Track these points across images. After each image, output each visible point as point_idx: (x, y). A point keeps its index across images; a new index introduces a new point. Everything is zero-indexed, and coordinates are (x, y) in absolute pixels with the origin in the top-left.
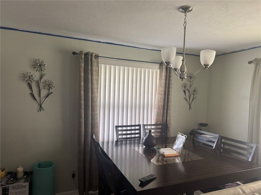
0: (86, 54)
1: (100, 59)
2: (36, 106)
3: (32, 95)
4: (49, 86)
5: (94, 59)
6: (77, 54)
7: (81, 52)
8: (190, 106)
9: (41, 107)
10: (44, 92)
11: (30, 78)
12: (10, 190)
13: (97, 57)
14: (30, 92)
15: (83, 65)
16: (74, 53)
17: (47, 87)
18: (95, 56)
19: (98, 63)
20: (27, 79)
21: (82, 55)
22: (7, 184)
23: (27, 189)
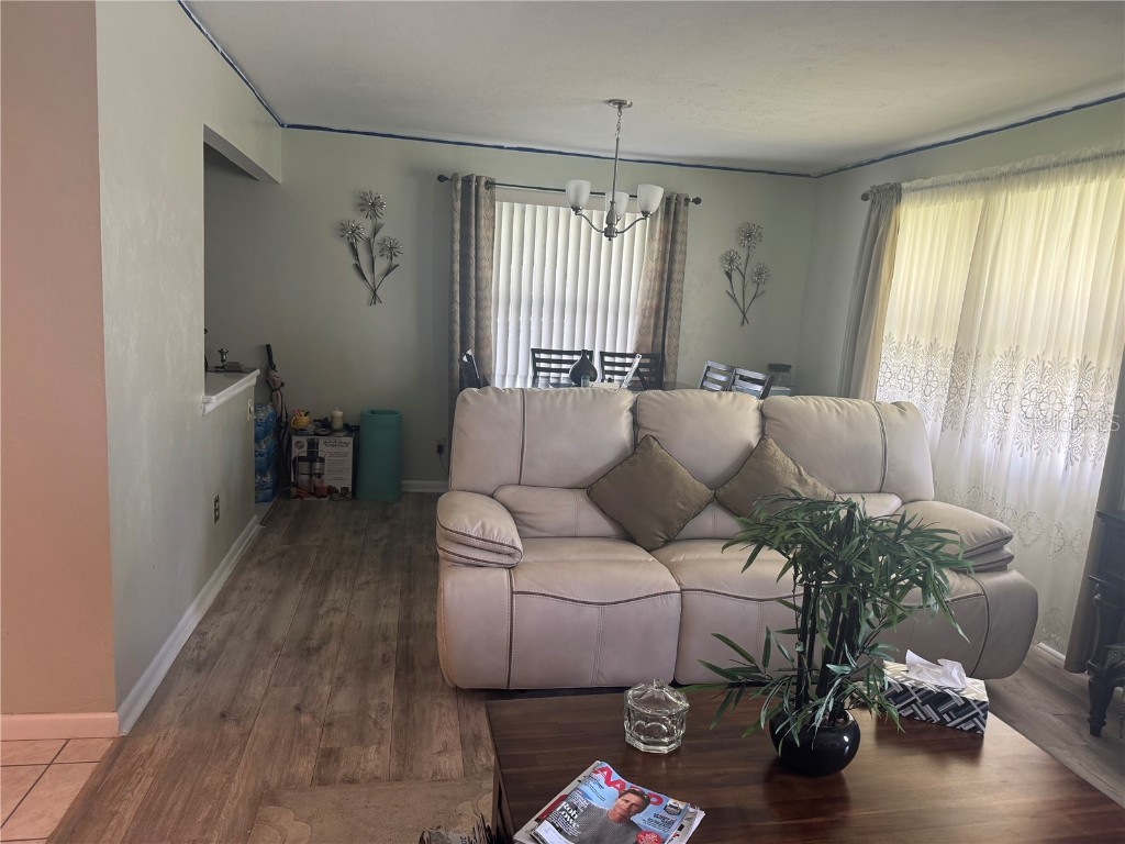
0: (467, 180)
1: (498, 191)
2: (366, 293)
3: (358, 268)
4: (391, 250)
5: (482, 189)
6: (446, 179)
7: (455, 176)
8: (744, 316)
9: (375, 294)
10: (381, 264)
11: (353, 232)
12: (321, 447)
13: (490, 184)
14: (354, 262)
15: (458, 204)
16: (441, 178)
17: (386, 253)
18: (487, 183)
19: (493, 200)
20: (349, 234)
21: (456, 182)
22: (315, 435)
23: (350, 449)
